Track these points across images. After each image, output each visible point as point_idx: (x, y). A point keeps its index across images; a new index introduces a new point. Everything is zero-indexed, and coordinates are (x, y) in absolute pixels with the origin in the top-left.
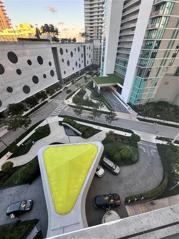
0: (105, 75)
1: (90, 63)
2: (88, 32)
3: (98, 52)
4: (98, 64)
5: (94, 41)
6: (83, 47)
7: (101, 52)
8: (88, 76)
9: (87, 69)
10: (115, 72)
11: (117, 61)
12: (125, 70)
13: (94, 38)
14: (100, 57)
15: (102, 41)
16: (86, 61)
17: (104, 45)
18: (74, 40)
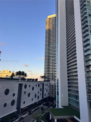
0: (60, 107)
1: (47, 96)
2: (46, 76)
3: (53, 89)
4: (54, 97)
5: (50, 81)
6: (42, 84)
7: (55, 88)
9: (44, 100)
10: (69, 104)
11: (69, 95)
12: (78, 103)
13: (50, 79)
14: (55, 92)
15: (56, 81)
16: (44, 94)
17: (58, 83)
18: (37, 80)
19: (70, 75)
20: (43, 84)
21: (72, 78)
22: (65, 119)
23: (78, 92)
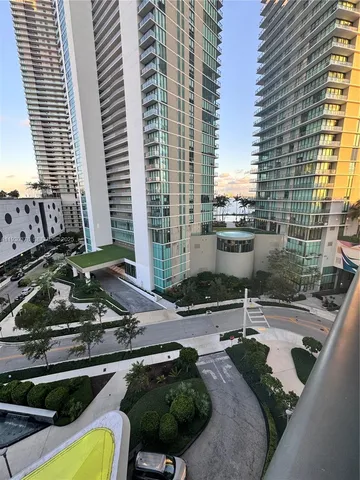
0: (95, 249)
1: (58, 231)
2: (46, 182)
3: (73, 213)
4: (77, 231)
5: (62, 196)
6: (37, 206)
7: (79, 212)
8: (56, 256)
9: (49, 244)
10: (114, 240)
11: (113, 223)
12: (131, 236)
13: (61, 191)
14: (80, 220)
15: (79, 195)
16: (49, 230)
17: (84, 201)
18: (15, 194)
19: (113, 179)
20: (41, 205)
21: (118, 186)
22: (108, 268)
23: (130, 214)
